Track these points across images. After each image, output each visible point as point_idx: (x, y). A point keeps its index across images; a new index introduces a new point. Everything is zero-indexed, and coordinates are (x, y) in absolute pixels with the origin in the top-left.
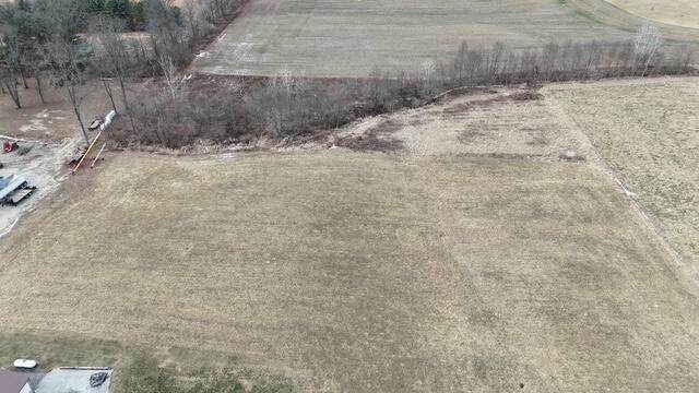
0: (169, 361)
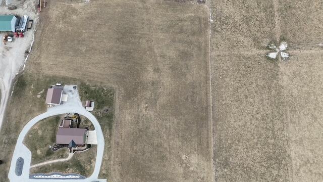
0: (88, 83)
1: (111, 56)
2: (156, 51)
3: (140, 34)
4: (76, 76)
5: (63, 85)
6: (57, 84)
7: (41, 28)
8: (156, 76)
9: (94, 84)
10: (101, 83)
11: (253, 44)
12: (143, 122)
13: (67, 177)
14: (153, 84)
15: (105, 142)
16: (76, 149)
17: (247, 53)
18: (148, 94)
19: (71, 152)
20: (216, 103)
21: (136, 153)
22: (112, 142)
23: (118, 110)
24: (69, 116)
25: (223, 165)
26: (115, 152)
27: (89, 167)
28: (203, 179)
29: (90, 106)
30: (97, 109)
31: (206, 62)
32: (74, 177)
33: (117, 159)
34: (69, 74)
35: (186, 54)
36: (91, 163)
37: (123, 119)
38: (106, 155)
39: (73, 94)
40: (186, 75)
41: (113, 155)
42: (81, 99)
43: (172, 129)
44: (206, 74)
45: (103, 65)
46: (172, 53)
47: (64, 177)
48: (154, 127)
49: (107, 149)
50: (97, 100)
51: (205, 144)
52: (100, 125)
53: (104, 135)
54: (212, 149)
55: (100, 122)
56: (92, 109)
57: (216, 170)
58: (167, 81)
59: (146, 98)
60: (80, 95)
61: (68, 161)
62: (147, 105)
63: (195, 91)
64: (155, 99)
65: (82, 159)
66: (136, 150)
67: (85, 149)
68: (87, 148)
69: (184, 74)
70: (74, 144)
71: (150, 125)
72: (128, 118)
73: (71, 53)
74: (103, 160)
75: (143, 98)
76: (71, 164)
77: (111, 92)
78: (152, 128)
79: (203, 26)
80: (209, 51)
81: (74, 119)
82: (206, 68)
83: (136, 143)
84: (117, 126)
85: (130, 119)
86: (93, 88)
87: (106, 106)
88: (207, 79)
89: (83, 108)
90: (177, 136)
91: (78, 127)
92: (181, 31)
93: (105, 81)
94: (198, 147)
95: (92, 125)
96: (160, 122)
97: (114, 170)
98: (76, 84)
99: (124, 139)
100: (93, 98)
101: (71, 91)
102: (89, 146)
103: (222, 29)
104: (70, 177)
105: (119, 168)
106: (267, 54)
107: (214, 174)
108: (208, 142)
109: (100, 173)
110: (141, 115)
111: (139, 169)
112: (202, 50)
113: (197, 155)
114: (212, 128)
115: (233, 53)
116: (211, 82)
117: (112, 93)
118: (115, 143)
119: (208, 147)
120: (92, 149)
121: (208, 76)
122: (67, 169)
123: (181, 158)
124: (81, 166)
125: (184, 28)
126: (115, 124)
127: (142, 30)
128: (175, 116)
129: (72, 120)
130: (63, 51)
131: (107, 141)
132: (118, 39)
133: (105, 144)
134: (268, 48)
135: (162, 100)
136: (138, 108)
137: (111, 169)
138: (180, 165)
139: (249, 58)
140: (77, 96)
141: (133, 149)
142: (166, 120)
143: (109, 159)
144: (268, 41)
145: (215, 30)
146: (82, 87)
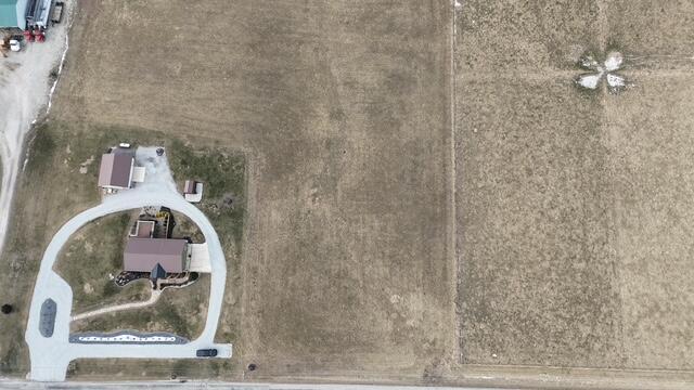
0: (188, 143)
1: (238, 84)
2: (334, 71)
3: (300, 34)
4: (162, 128)
5: (134, 146)
6: (122, 145)
7: (83, 21)
8: (335, 128)
9: (202, 146)
10: (217, 142)
11: (548, 57)
12: (308, 226)
13: (150, 339)
14: (329, 144)
15: (228, 267)
16: (167, 281)
17: (535, 78)
18: (318, 167)
19: (155, 288)
20: (464, 187)
21: (293, 290)
22: (243, 268)
23: (255, 201)
24: (149, 212)
25: (476, 315)
26: (248, 287)
27: (194, 320)
28: (434, 343)
29: (195, 192)
30: (209, 197)
31: (444, 97)
32: (163, 339)
33: (253, 303)
34: (147, 124)
35: (400, 78)
36: (199, 311)
37: (265, 220)
38: (230, 295)
39: (155, 166)
40: (400, 125)
41: (245, 294)
42: (174, 177)
43: (369, 242)
44: (444, 122)
45: (221, 104)
46: (369, 77)
47: (143, 340)
48: (332, 236)
49: (233, 282)
50: (208, 179)
51: (439, 273)
52: (217, 231)
53: (225, 253)
54: (453, 283)
55: (215, 226)
56: (198, 198)
57: (463, 326)
58: (359, 138)
59: (313, 176)
60: (171, 169)
61: (150, 307)
62: (316, 190)
63: (419, 159)
64: (334, 179)
65: (180, 302)
66: (293, 284)
67: (186, 283)
68: (190, 280)
69: (396, 124)
70: (161, 273)
71: (322, 233)
72: (276, 216)
73: (149, 76)
74: (225, 305)
75: (308, 175)
76: (156, 312)
77: (239, 161)
78: (327, 240)
79: (439, 17)
80: (452, 73)
81: (161, 220)
82: (444, 110)
83: (294, 271)
84: (251, 235)
85: (279, 219)
86: (199, 154)
87: (229, 192)
88: (445, 133)
89: (180, 197)
90: (381, 255)
91: (169, 237)
92: (391, 28)
93: (225, 139)
94: (423, 278)
95: (199, 232)
96: (344, 226)
97: (248, 326)
98: (162, 144)
99: (268, 263)
100: (200, 176)
101: (151, 160)
102: (194, 276)
103: (480, 24)
104: (156, 339)
105: (258, 321)
106: (578, 79)
107: (457, 333)
108: (445, 269)
109: (217, 331)
110: (304, 210)
111: (299, 324)
112: (437, 70)
113: (421, 295)
114: (454, 239)
115: (503, 76)
116: (453, 142)
117: (240, 164)
118: (249, 269)
119: (445, 278)
120: (199, 282)
121: (448, 127)
122: (149, 324)
123: (388, 302)
124: (178, 318)
125: (398, 20)
126: (248, 231)
127: (304, 25)
128: (377, 213)
129: (156, 222)
130: (132, 71)
131: (233, 264)
132: (253, 46)
133: (228, 271)
134: (579, 65)
135: (348, 181)
136: (296, 196)
137: (242, 323)
138: (386, 315)
139: (538, 87)
140: (165, 171)
141: (287, 282)
142: (357, 221)
143: (237, 304)
144: (581, 49)
145: (464, 26)
146: (175, 152)
